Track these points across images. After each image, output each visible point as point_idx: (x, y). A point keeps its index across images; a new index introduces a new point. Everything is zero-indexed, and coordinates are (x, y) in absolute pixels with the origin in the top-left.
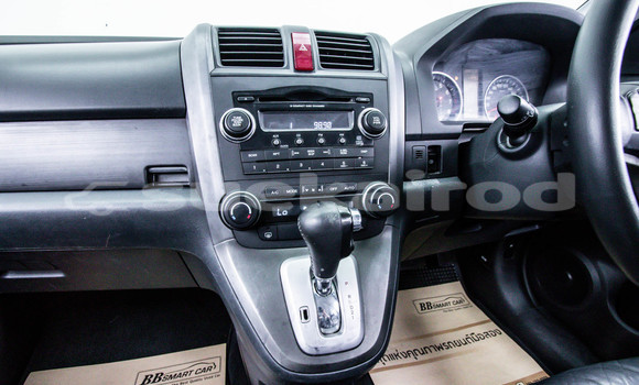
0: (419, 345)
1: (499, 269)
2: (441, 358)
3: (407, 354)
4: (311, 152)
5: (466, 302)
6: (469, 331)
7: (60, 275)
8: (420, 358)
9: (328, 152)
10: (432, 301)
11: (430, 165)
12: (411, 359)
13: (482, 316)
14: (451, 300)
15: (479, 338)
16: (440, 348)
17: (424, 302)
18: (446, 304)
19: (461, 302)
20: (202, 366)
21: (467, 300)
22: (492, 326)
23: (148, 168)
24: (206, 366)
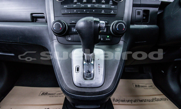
0: (133, 99)
1: (169, 76)
2: (141, 105)
3: (128, 101)
4: (89, 6)
5: (154, 87)
6: (154, 97)
7: (13, 55)
8: (133, 103)
9: (96, 6)
10: (140, 85)
11: (143, 19)
12: (130, 103)
13: (160, 93)
14: (148, 85)
15: (158, 100)
16: (141, 101)
17: (137, 84)
18: (146, 86)
19: (151, 86)
20: (59, 93)
21: (154, 86)
22: (164, 97)
23: (32, 14)
24: (60, 93)
